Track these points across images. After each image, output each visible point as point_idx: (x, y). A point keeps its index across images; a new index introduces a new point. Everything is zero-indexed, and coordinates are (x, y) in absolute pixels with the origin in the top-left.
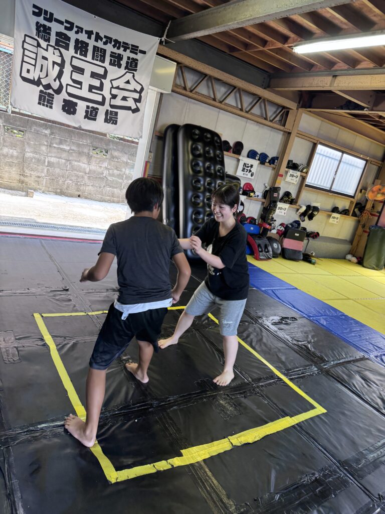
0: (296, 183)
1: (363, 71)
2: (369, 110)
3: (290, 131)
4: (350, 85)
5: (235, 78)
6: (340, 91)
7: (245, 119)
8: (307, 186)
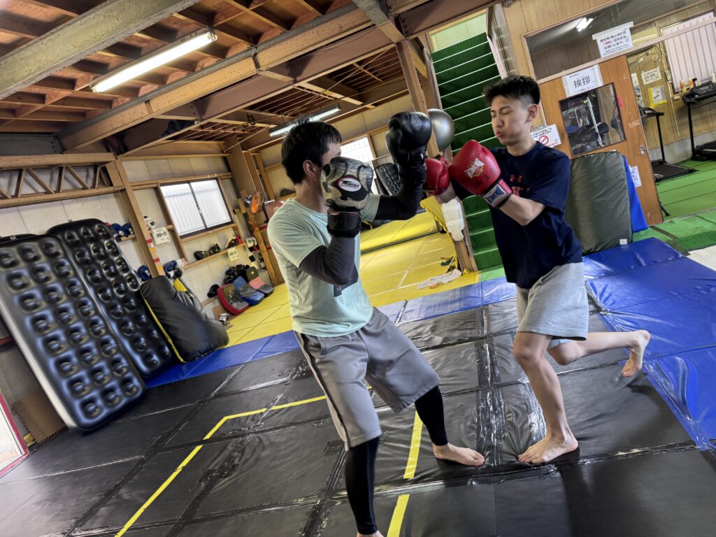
0: (169, 241)
1: (177, 83)
2: (200, 121)
3: (123, 188)
4: (171, 103)
5: (19, 157)
6: (163, 114)
7: (59, 202)
8: (183, 237)
